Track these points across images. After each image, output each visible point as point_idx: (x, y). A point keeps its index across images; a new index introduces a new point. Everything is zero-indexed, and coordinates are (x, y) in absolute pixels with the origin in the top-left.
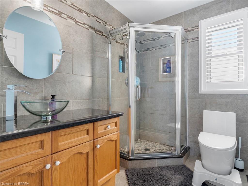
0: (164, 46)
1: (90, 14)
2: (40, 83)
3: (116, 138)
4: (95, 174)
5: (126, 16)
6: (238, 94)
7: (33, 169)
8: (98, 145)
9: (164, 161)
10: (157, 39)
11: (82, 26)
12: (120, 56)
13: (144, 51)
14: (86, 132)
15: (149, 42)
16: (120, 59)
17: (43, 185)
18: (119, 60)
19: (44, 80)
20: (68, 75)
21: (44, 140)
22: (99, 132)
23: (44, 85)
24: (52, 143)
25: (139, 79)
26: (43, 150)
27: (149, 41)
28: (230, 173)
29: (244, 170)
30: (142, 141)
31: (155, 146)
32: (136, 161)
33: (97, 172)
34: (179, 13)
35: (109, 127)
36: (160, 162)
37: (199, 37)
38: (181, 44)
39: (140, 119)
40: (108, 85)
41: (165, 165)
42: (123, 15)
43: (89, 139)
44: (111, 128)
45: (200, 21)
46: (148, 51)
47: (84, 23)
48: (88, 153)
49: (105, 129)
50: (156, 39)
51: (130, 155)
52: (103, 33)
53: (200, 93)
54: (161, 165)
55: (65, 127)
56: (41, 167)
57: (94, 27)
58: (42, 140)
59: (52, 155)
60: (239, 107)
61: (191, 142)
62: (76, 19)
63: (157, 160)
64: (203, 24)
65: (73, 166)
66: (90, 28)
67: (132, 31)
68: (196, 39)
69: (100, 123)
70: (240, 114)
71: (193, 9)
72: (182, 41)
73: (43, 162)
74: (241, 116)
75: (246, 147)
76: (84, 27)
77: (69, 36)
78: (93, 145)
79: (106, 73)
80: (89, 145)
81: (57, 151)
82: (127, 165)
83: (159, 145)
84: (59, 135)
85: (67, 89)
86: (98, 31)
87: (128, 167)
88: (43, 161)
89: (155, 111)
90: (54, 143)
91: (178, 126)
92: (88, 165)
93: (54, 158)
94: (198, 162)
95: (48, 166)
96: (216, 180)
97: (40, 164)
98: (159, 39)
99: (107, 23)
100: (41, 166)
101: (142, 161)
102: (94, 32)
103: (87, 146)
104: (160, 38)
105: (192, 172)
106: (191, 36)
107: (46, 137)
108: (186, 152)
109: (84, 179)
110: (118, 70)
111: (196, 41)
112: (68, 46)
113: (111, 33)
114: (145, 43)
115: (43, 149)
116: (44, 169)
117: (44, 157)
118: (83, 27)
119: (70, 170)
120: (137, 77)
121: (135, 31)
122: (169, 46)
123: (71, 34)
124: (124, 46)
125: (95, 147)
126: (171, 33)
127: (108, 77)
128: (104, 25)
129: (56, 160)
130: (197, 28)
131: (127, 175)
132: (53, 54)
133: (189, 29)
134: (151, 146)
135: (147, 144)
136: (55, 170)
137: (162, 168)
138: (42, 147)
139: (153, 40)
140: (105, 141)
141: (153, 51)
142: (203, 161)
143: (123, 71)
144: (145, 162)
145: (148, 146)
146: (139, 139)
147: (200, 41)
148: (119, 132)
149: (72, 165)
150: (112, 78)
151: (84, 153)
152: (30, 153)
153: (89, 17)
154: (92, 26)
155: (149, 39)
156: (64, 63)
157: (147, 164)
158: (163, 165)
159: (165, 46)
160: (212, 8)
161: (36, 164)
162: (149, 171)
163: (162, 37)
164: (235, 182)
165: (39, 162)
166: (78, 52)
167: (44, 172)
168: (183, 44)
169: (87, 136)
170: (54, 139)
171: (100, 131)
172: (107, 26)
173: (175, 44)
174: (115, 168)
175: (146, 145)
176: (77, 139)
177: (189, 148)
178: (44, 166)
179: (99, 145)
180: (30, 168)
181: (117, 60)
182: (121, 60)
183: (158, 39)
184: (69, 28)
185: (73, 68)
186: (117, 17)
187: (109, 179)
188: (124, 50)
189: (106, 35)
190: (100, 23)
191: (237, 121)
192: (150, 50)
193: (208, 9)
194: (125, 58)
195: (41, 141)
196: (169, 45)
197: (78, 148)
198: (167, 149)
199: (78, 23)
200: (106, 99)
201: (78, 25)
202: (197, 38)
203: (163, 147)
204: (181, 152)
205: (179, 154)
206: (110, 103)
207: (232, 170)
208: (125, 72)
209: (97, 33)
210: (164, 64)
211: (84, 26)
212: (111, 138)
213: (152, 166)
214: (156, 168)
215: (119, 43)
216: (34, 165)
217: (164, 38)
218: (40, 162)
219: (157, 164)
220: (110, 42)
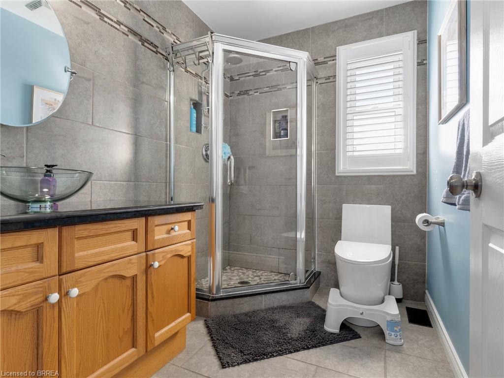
0: (275, 88)
1: (131, 5)
2: (18, 137)
3: (189, 252)
4: (149, 320)
5: (204, 22)
6: (394, 176)
7: (19, 302)
8: (154, 262)
9: (277, 297)
10: (264, 73)
11: (114, 27)
12: (191, 100)
13: (239, 94)
14: (131, 235)
15: (248, 78)
16: (192, 106)
17: (42, 337)
18: (191, 109)
19: (27, 131)
20: (83, 125)
21: (44, 244)
22: (156, 238)
23: (27, 141)
24: (62, 251)
25: (229, 147)
26: (42, 264)
27: (248, 76)
28: (383, 302)
29: (403, 300)
30: (233, 270)
31: (259, 276)
32: (225, 301)
33: (152, 317)
34: (303, 29)
35: (177, 228)
36: (269, 300)
37: (336, 76)
38: (307, 86)
39: (230, 228)
40: (168, 155)
41: (279, 305)
42: (198, 17)
43: (136, 250)
44: (179, 232)
45: (337, 48)
46: (246, 96)
47: (117, 21)
48: (134, 278)
49: (168, 232)
50: (261, 74)
51: (214, 292)
52: (158, 47)
53: (337, 174)
54: (272, 305)
55: (90, 219)
56: (37, 299)
57: (139, 32)
58: (40, 244)
59: (61, 277)
60: (395, 198)
61: (323, 262)
62: (101, 10)
63: (263, 296)
64: (343, 52)
65: (104, 303)
66: (131, 32)
67: (219, 49)
68: (332, 79)
69: (158, 220)
70: (397, 209)
71: (326, 24)
72: (308, 80)
73: (42, 289)
74: (399, 212)
75: (405, 262)
76: (118, 30)
77: (86, 44)
78: (144, 261)
79: (164, 130)
80: (136, 261)
81: (72, 269)
82: (208, 312)
83: (266, 274)
84: (76, 237)
85: (81, 155)
86: (147, 41)
87: (209, 314)
88: (41, 287)
89: (259, 210)
90: (64, 250)
91: (301, 235)
92: (135, 302)
93: (65, 283)
94: (333, 292)
95: (54, 297)
96: (362, 314)
97: (36, 293)
98: (268, 74)
99: (167, 30)
100: (37, 297)
101: (237, 300)
102: (140, 43)
103: (132, 263)
104: (268, 71)
105: (324, 311)
106: (322, 73)
107: (48, 237)
108: (314, 281)
109: (126, 329)
110: (188, 127)
111: (332, 83)
112: (83, 63)
113: (174, 50)
114: (241, 79)
115: (42, 262)
116: (44, 305)
117: (44, 280)
118: (116, 28)
119: (98, 311)
120: (226, 143)
121: (225, 51)
122: (286, 88)
123: (90, 40)
124: (200, 80)
125: (148, 267)
126: (290, 62)
127: (167, 139)
128: (160, 31)
129: (69, 287)
130: (333, 60)
131: (208, 327)
132: (35, 87)
133: (319, 59)
134: (250, 276)
135: (243, 273)
136: (66, 307)
137: (273, 309)
138: (39, 258)
139: (257, 75)
140: (169, 256)
141: (256, 96)
142: (342, 288)
143: (198, 130)
144: (242, 302)
145: (247, 277)
146: (228, 267)
147: (337, 82)
148: (195, 240)
149: (103, 300)
150: (176, 142)
151: (128, 276)
152: (14, 269)
153: (130, 10)
154: (134, 29)
155: (249, 73)
156: (73, 98)
157: (246, 306)
158: (276, 305)
159: (279, 87)
160: (356, 28)
161: (25, 293)
162: (250, 317)
163: (272, 70)
164: (390, 313)
165: (33, 290)
166: (105, 79)
167: (45, 311)
168: (309, 85)
169: (134, 243)
170: (65, 244)
171: (158, 235)
172: (165, 35)
173: (297, 85)
174: (187, 311)
175: (242, 276)
176: (113, 247)
177: (319, 273)
178: (45, 297)
179: (158, 262)
180: (14, 300)
181: (186, 107)
182: (194, 108)
183: (265, 75)
184: (85, 25)
185: (94, 111)
186: (187, 20)
187: (176, 331)
188: (200, 88)
189: (164, 54)
190: (153, 26)
191: (393, 221)
192: (250, 93)
193: (351, 28)
194: (201, 104)
195: (38, 246)
196: (284, 86)
197: (114, 265)
198: (281, 279)
199: (106, 19)
200: (164, 185)
201: (106, 22)
202: (332, 76)
203: (274, 277)
204: (306, 279)
205: (302, 284)
206: (172, 194)
207: (385, 297)
208: (201, 133)
209: (146, 47)
210: (275, 122)
211: (118, 27)
212: (181, 251)
213: (256, 308)
214: (262, 311)
215: (190, 72)
216: (23, 294)
217: (275, 73)
218: (35, 288)
219: (265, 304)
220: (172, 68)
